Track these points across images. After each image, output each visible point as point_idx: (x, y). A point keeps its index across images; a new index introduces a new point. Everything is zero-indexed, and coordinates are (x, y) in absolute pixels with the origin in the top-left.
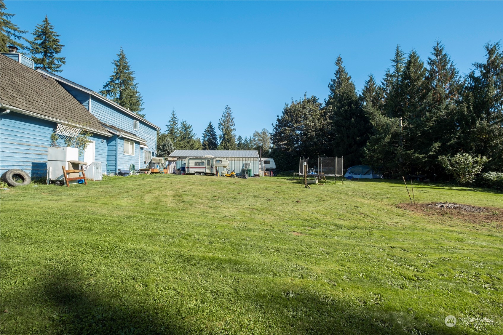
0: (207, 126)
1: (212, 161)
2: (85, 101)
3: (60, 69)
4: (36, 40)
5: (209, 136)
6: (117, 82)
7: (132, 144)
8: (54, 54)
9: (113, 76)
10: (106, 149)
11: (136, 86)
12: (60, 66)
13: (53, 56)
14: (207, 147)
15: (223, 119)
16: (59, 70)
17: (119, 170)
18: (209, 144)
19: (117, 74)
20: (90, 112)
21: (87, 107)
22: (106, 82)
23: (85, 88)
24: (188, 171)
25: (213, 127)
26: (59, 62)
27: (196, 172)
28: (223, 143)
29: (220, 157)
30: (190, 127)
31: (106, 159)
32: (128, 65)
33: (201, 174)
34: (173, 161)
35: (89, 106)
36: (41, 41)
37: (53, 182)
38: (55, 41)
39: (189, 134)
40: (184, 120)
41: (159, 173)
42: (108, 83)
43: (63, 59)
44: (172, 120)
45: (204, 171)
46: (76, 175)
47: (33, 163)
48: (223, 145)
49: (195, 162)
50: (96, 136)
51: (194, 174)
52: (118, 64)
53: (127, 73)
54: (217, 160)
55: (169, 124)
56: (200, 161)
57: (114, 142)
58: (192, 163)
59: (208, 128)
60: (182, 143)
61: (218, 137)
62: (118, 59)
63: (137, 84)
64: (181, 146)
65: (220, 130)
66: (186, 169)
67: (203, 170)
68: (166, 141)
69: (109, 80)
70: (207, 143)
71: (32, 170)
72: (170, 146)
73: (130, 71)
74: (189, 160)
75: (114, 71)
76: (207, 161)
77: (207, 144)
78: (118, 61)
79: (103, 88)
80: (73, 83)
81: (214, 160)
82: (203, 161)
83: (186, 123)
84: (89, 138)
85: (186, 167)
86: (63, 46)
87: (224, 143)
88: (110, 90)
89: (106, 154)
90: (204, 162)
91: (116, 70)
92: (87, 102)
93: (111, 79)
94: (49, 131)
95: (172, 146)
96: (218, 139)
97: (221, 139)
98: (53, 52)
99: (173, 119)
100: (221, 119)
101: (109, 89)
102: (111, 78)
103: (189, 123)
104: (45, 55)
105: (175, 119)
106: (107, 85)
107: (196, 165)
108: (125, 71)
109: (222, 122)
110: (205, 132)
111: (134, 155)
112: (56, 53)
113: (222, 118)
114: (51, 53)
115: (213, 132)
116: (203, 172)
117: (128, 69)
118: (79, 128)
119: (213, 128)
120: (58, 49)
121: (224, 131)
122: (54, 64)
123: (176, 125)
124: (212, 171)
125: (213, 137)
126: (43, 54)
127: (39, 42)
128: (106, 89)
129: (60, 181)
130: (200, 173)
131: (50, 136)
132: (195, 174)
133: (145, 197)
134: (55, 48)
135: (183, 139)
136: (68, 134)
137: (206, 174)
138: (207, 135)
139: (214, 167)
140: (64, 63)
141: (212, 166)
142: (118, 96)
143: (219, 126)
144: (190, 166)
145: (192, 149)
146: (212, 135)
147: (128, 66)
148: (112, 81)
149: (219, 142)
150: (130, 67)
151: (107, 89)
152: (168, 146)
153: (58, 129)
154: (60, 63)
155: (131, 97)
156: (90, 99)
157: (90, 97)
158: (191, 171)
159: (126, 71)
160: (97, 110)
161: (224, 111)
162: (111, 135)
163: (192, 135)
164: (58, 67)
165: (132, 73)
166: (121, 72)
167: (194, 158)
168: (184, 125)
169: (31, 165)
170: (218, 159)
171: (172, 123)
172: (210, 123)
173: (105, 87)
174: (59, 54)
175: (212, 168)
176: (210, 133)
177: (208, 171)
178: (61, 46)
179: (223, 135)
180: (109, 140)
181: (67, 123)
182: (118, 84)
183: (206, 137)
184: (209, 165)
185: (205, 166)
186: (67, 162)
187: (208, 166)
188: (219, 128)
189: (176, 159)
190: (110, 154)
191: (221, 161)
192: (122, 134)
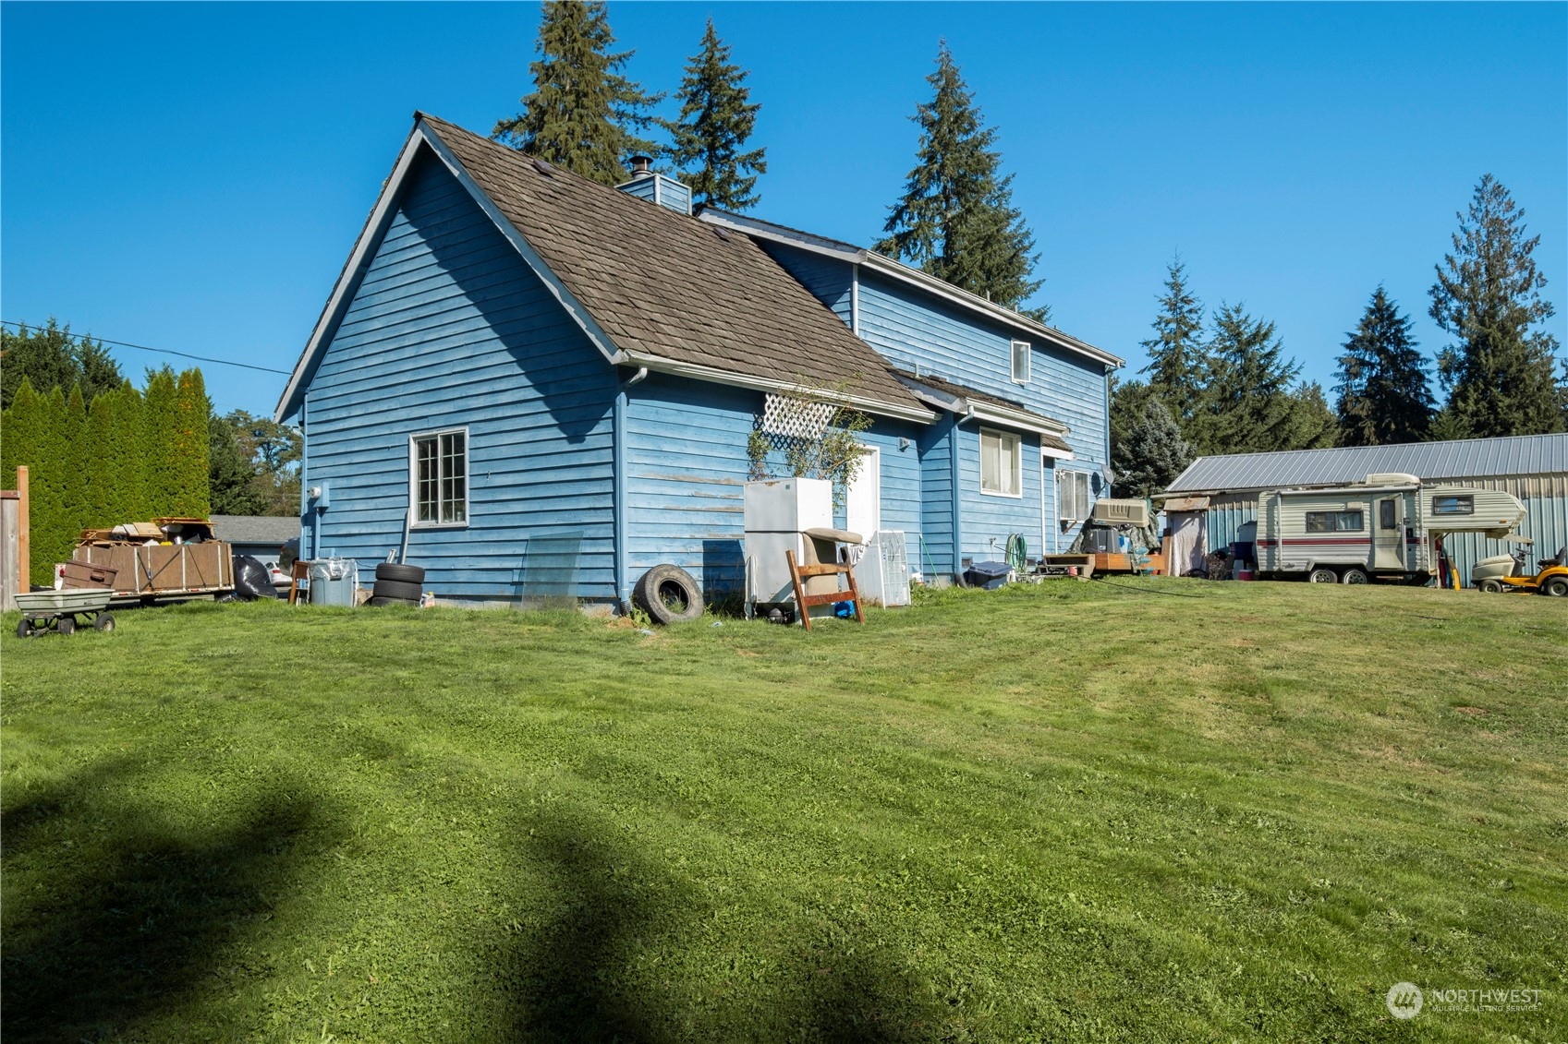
0: (1363, 314)
1: (1411, 506)
2: (840, 294)
3: (753, 193)
4: (685, 113)
5: (1372, 366)
6: (934, 191)
7: (1010, 445)
8: (735, 147)
9: (917, 171)
10: (917, 475)
11: (1007, 189)
12: (751, 185)
13: (733, 152)
14: (1369, 430)
15: (1459, 261)
16: (750, 197)
17: (967, 561)
18: (1377, 414)
19: (931, 159)
20: (857, 332)
21: (846, 317)
22: (892, 204)
23: (836, 244)
24: (1271, 559)
25: (1398, 316)
26: (751, 170)
27: (1318, 566)
28: (1465, 400)
29: (1459, 479)
30: (1266, 336)
31: (916, 518)
32: (971, 108)
33: (1347, 578)
34: (1191, 513)
35: (851, 312)
36: (700, 113)
37: (762, 611)
38: (735, 99)
39: (1262, 368)
40: (1231, 305)
41: (1130, 572)
42: (902, 203)
43: (759, 154)
44: (1169, 315)
45: (1365, 560)
46: (827, 585)
47: (706, 543)
48: (1471, 408)
49: (1308, 513)
50: (884, 425)
51: (1303, 577)
52: (935, 115)
53: (966, 143)
54: (1438, 500)
55: (1156, 335)
56: (1338, 506)
57: (944, 443)
58: (1291, 521)
59: (1366, 324)
60: (1224, 419)
61: (1434, 365)
62: (931, 94)
63: (1007, 181)
64: (1220, 434)
65: (1441, 323)
66: (1262, 554)
67: (1359, 556)
68: (1149, 417)
69: (906, 192)
70: (1361, 410)
71: (706, 567)
72: (1165, 440)
73: (980, 130)
74: (1271, 505)
75: (920, 151)
76: (1377, 503)
77: (1364, 414)
78: (933, 106)
79: (886, 229)
80: (801, 235)
81: (1425, 499)
82: (1352, 505)
83: (1242, 317)
84: (859, 438)
85: (1261, 542)
86: (758, 107)
87: (1473, 395)
88: (910, 233)
89: (918, 496)
90: (1359, 513)
91: (926, 145)
92: (846, 297)
93: (910, 185)
94: (741, 422)
95: (1179, 437)
96: (1434, 376)
97: (1455, 377)
98: (731, 141)
99: (1173, 307)
100: (1450, 260)
101: (906, 229)
102: (911, 181)
103: (1255, 316)
104: (712, 160)
105: (1186, 308)
106: (899, 213)
107: (1311, 527)
108: (960, 138)
109: (1454, 279)
110: (1349, 347)
111: (1020, 496)
112: (739, 142)
113: (1452, 252)
114: (725, 146)
115: (1399, 341)
116: (1359, 567)
117: (972, 126)
118: (826, 402)
119: (1401, 322)
120: (743, 126)
121: (1474, 325)
122: (737, 182)
123: (1193, 334)
124: (1412, 561)
125: (1398, 370)
126: (704, 156)
127: (693, 118)
128: (896, 231)
129: (783, 608)
130: (1338, 571)
131: (744, 442)
132: (1314, 579)
133: (1089, 684)
134: (737, 125)
135: (1228, 399)
136: (794, 428)
137: (1373, 576)
138: (1362, 363)
139: (1422, 534)
140: (762, 169)
141: (1410, 532)
142: (938, 251)
143: (1440, 301)
144: (1281, 536)
145: (1280, 449)
146: (1392, 359)
147: (972, 113)
148: (916, 193)
149: (1439, 393)
150: (978, 115)
151: (900, 229)
152: (1158, 441)
153: (768, 412)
154: (754, 173)
155: (988, 241)
156: (856, 284)
157: (855, 276)
158: (1288, 558)
159: (965, 138)
160: (878, 322)
161: (1466, 213)
162: (931, 415)
163: (1277, 373)
164: (746, 191)
165: (983, 141)
166: (946, 146)
167: (1301, 491)
168: (1231, 328)
169: (701, 549)
170: (1444, 489)
171: (1173, 326)
172: (1379, 296)
173: (891, 224)
174: (747, 140)
175: (1413, 540)
176: (1382, 351)
177: (1385, 560)
178: (753, 109)
179: (1467, 349)
180: (923, 435)
181: (790, 387)
182: (935, 199)
183: (1356, 375)
184: (1393, 526)
185: (1366, 534)
186: (800, 536)
187: (1389, 533)
188: (1435, 313)
189: (1203, 503)
190: (931, 497)
191: (1469, 498)
192: (973, 409)
